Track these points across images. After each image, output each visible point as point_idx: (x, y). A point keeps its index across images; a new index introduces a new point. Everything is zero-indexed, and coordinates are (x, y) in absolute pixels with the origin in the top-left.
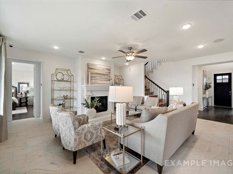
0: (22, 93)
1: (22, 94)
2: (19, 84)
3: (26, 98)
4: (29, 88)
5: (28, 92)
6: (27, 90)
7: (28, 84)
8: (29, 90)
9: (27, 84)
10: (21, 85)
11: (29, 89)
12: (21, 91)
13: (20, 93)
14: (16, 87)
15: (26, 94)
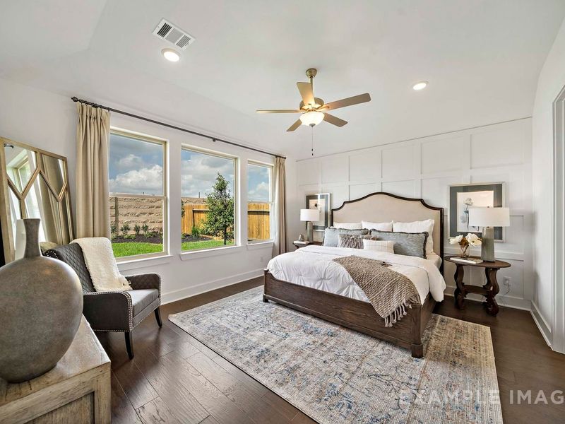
0: (469, 238)
1: (464, 243)
2: (454, 191)
3: (491, 269)
4: (504, 211)
5: (498, 232)
6: (492, 226)
7: (498, 189)
8: (505, 222)
9: (492, 193)
10: (462, 197)
11: (502, 218)
12: (461, 227)
13: (459, 238)
14: (441, 210)
15: (486, 244)
